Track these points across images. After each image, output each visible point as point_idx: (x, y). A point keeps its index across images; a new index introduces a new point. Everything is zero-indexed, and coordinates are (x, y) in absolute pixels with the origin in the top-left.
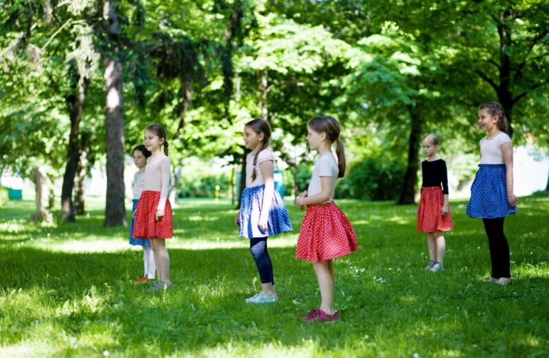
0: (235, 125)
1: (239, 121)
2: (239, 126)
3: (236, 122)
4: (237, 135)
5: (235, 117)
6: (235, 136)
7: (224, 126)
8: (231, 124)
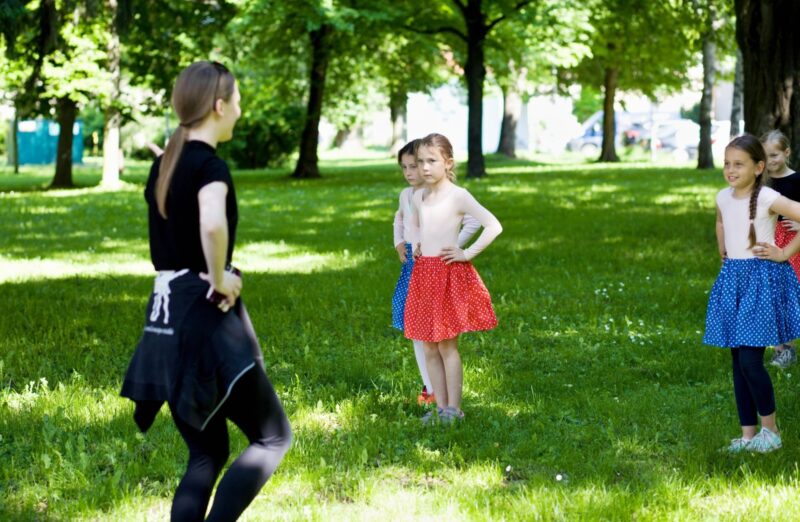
0: (74, 60)
1: (80, 54)
2: (81, 61)
3: (76, 56)
4: (77, 75)
5: (73, 48)
6: (74, 76)
7: (58, 61)
8: (68, 58)
